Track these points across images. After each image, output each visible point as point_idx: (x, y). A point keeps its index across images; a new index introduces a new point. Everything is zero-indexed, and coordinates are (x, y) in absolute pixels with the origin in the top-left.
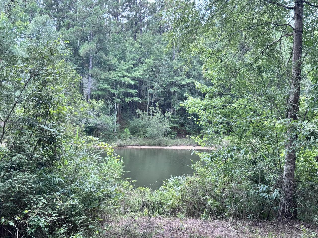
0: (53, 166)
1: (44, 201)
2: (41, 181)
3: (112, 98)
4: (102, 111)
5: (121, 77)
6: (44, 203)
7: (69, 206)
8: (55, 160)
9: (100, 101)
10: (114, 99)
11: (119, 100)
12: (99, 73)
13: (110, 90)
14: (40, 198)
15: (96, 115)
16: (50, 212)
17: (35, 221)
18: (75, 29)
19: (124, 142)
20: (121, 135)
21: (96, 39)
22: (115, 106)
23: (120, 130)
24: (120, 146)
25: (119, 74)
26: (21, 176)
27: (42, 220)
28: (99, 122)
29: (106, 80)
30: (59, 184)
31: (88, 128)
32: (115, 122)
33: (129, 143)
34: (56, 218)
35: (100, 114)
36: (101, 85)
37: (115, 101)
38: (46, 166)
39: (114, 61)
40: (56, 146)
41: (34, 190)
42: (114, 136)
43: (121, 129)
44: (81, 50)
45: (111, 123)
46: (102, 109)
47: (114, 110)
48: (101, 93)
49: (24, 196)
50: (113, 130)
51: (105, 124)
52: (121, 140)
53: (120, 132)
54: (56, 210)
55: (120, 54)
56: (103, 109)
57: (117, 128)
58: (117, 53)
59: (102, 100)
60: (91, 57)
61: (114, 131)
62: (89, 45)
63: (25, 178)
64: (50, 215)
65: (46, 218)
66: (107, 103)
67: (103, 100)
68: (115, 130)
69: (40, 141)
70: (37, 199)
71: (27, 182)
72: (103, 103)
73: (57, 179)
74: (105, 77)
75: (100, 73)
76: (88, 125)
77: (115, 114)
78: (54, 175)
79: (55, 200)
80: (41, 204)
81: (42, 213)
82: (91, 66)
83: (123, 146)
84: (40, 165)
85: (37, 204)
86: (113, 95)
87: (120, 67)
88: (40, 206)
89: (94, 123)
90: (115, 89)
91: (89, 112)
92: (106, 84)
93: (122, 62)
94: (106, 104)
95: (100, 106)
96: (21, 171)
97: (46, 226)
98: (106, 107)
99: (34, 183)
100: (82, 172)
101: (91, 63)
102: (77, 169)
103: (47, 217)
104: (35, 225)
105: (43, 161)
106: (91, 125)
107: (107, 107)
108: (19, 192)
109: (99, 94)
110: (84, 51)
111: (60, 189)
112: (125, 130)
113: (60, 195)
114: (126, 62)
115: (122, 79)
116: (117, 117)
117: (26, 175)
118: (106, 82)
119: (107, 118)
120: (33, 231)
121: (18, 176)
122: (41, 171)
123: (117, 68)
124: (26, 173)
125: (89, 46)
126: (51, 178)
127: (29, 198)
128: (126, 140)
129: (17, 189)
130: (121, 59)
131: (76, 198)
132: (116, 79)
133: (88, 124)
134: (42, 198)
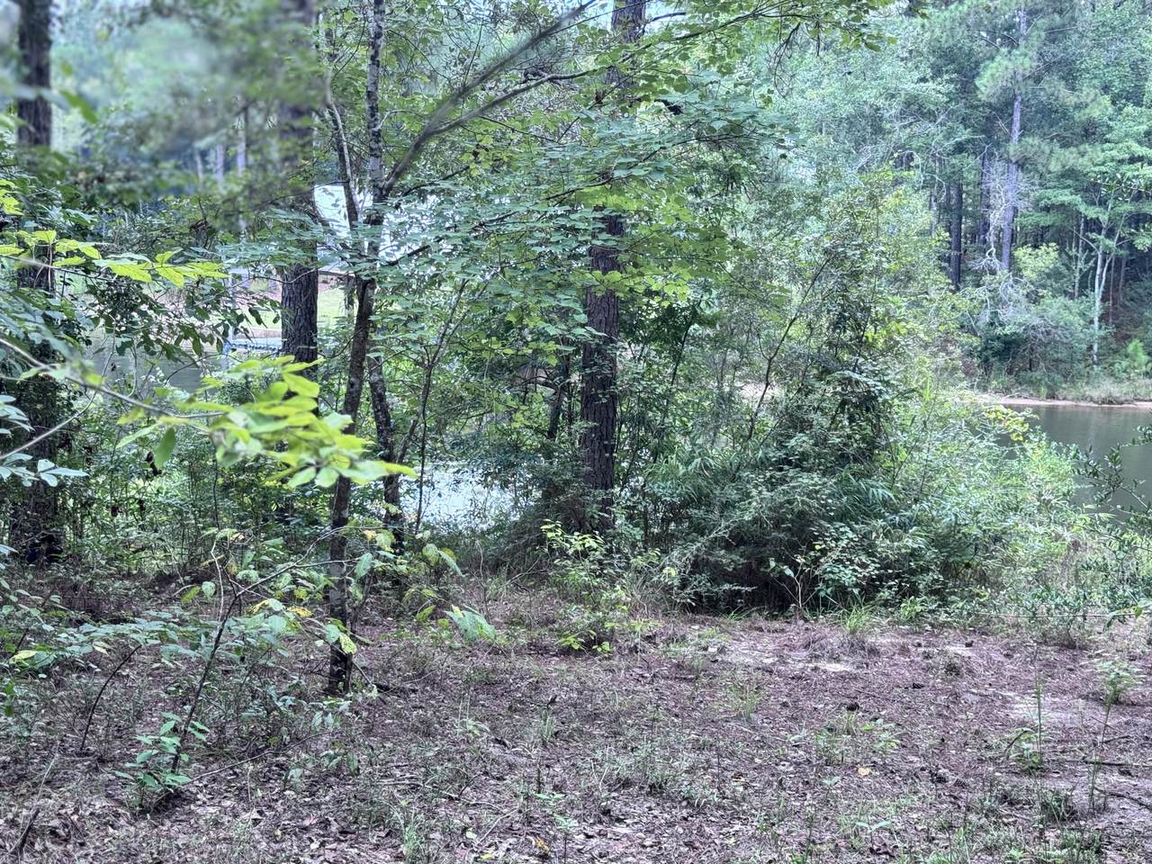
0: (873, 462)
1: (851, 535)
2: (845, 494)
3: (1087, 237)
4: (1049, 282)
5: (1121, 162)
6: (852, 540)
7: (903, 551)
8: (878, 447)
9: (1044, 248)
10: (1093, 241)
11: (1112, 243)
12: (1043, 152)
13: (1082, 208)
14: (842, 530)
15: (1027, 296)
16: (864, 559)
17: (833, 573)
18: (966, 7)
19: (1125, 387)
20: (1117, 365)
21: (1037, 36)
22: (1096, 263)
23: (1114, 346)
24: (1111, 402)
25: (1114, 153)
26: (805, 479)
27: (847, 572)
28: (1037, 321)
29: (1069, 174)
30: (885, 503)
31: (998, 338)
32: (1096, 319)
33: (1142, 391)
34: (876, 572)
35: (1042, 292)
36: (1050, 193)
37: (1098, 247)
38: (856, 460)
39: (1100, 108)
40: (878, 417)
41: (832, 511)
42: (1092, 369)
43: (1117, 340)
44: (984, 81)
45: (1078, 321)
46: (1049, 276)
47: (1094, 277)
48: (1046, 220)
49: (811, 523)
50: (1084, 347)
51: (1056, 328)
52: (1114, 382)
53: (1116, 352)
54: (875, 556)
55: (1122, 79)
56: (1055, 275)
57: (1104, 338)
58: (1111, 75)
59: (1051, 244)
60: (1019, 98)
61: (1091, 348)
62: (1010, 60)
63: (815, 485)
64: (864, 566)
65: (854, 570)
66: (1067, 254)
67: (1054, 244)
68: (1096, 347)
69: (844, 403)
70: (837, 529)
71: (817, 492)
72: (1054, 255)
73: (880, 491)
74: (1064, 167)
75: (1048, 152)
76: (999, 331)
77: (1098, 291)
78: (874, 483)
79: (874, 535)
80: (845, 542)
81: (848, 560)
82: (1017, 126)
83: (1122, 403)
84: (843, 458)
85: (837, 540)
86: (1094, 225)
87: (1120, 128)
88: (843, 544)
89: (1020, 325)
90: (1100, 204)
91: (1004, 285)
92: (1069, 186)
93: (1130, 109)
94: (1064, 256)
95: (1041, 264)
96: (804, 470)
97: (856, 585)
98: (1063, 269)
99: (831, 496)
100: (942, 480)
101: (1017, 116)
102: (929, 472)
103: (857, 568)
104: (833, 580)
105: (850, 451)
106: (1008, 330)
107: (1068, 268)
108: (802, 514)
109: (1042, 224)
110: (991, 84)
111: (887, 514)
112: (1131, 348)
113: (884, 528)
114: (1143, 109)
115: (1125, 168)
116: (1104, 300)
117: (816, 479)
118: (1069, 182)
119: (1066, 307)
120: (829, 591)
121: (800, 479)
122: (846, 472)
123: (1110, 129)
124: (815, 475)
125: (1011, 66)
126: (868, 490)
127: (820, 526)
128: (1134, 380)
129: (798, 507)
130: (1128, 99)
131: (921, 536)
132: (1103, 169)
133: (1000, 328)
134: (847, 529)
